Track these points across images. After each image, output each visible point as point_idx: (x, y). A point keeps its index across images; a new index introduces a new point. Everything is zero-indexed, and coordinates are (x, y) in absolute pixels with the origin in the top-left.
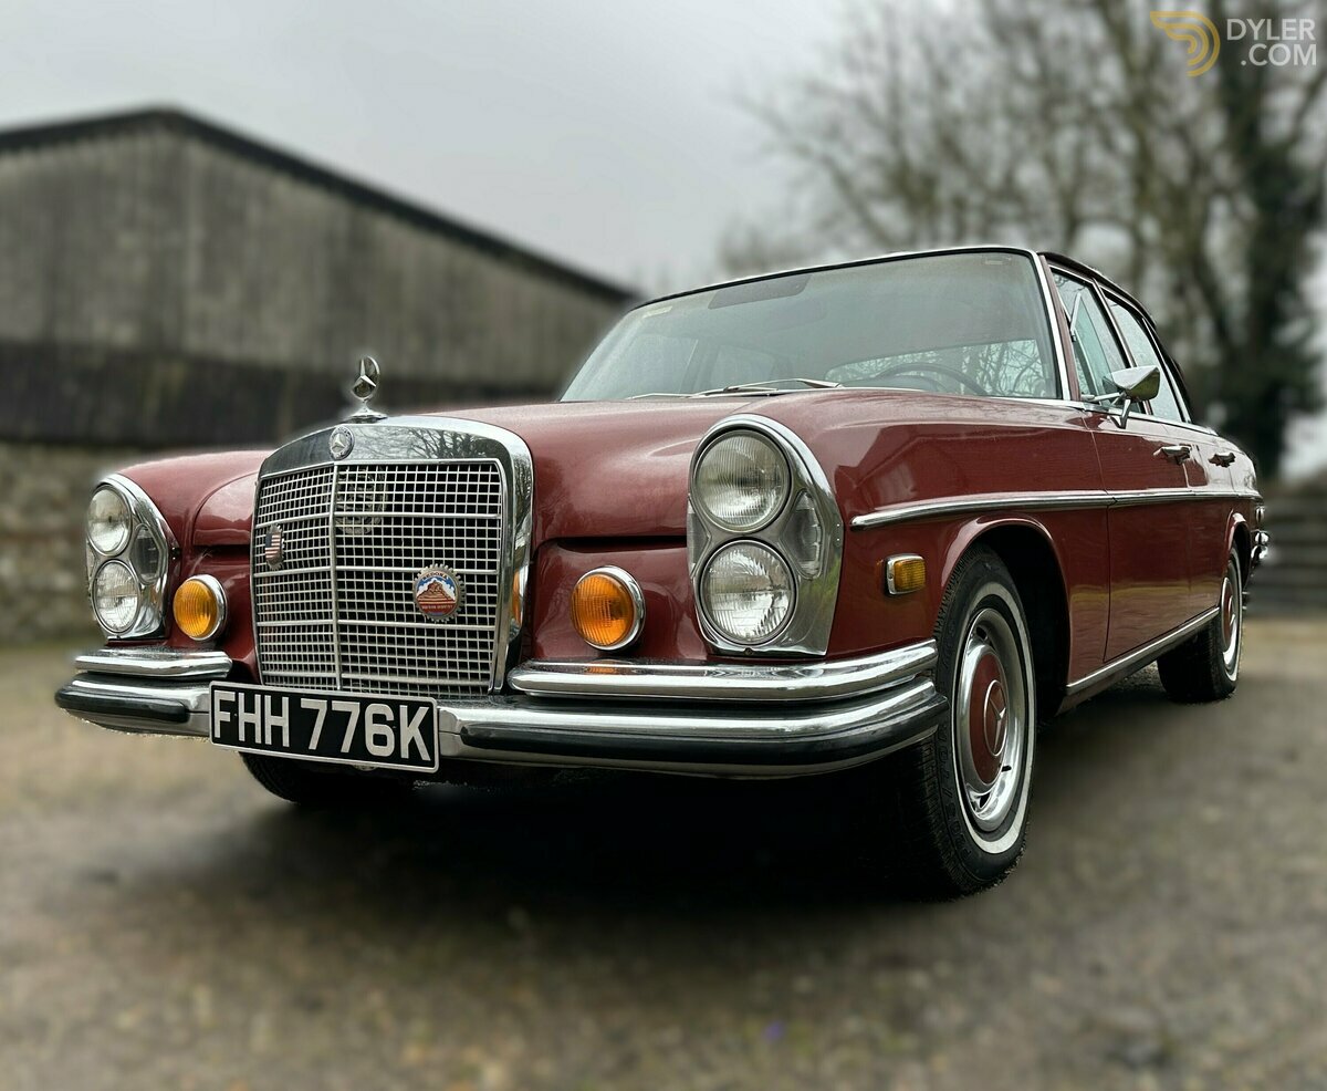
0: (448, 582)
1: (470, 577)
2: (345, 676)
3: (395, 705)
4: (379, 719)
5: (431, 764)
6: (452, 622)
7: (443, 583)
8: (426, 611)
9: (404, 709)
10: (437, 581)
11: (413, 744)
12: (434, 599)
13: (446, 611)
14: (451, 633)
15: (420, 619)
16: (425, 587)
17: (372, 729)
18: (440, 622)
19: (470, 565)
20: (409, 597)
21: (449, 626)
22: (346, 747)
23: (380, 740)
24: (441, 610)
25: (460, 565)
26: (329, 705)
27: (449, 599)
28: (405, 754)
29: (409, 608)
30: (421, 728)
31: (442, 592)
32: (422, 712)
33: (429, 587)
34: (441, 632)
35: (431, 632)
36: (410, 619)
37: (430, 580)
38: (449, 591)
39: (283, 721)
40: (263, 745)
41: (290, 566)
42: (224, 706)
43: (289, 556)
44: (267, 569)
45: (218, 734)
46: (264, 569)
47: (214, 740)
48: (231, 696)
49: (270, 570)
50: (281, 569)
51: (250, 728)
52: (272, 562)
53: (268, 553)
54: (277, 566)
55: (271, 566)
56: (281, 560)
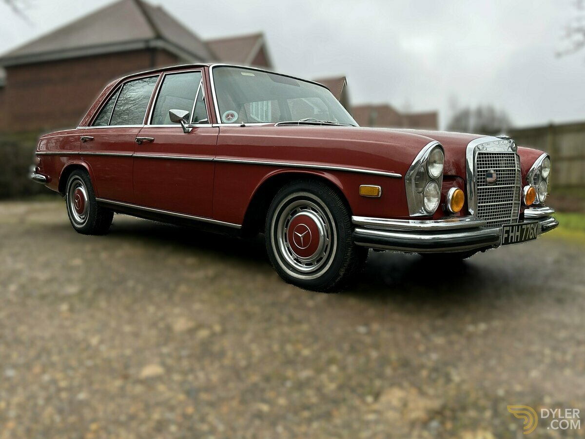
9: (535, 225)
11: (535, 234)
17: (531, 231)
22: (527, 238)
23: (531, 234)
26: (527, 226)
28: (534, 237)
30: (536, 229)
39: (518, 234)
40: (514, 242)
41: (499, 184)
42: (506, 232)
43: (499, 181)
44: (486, 185)
45: (504, 242)
46: (484, 185)
47: (503, 244)
48: (508, 228)
49: (489, 186)
50: (494, 185)
51: (512, 238)
52: (491, 183)
53: (489, 179)
54: (492, 184)
55: (489, 184)
56: (495, 182)
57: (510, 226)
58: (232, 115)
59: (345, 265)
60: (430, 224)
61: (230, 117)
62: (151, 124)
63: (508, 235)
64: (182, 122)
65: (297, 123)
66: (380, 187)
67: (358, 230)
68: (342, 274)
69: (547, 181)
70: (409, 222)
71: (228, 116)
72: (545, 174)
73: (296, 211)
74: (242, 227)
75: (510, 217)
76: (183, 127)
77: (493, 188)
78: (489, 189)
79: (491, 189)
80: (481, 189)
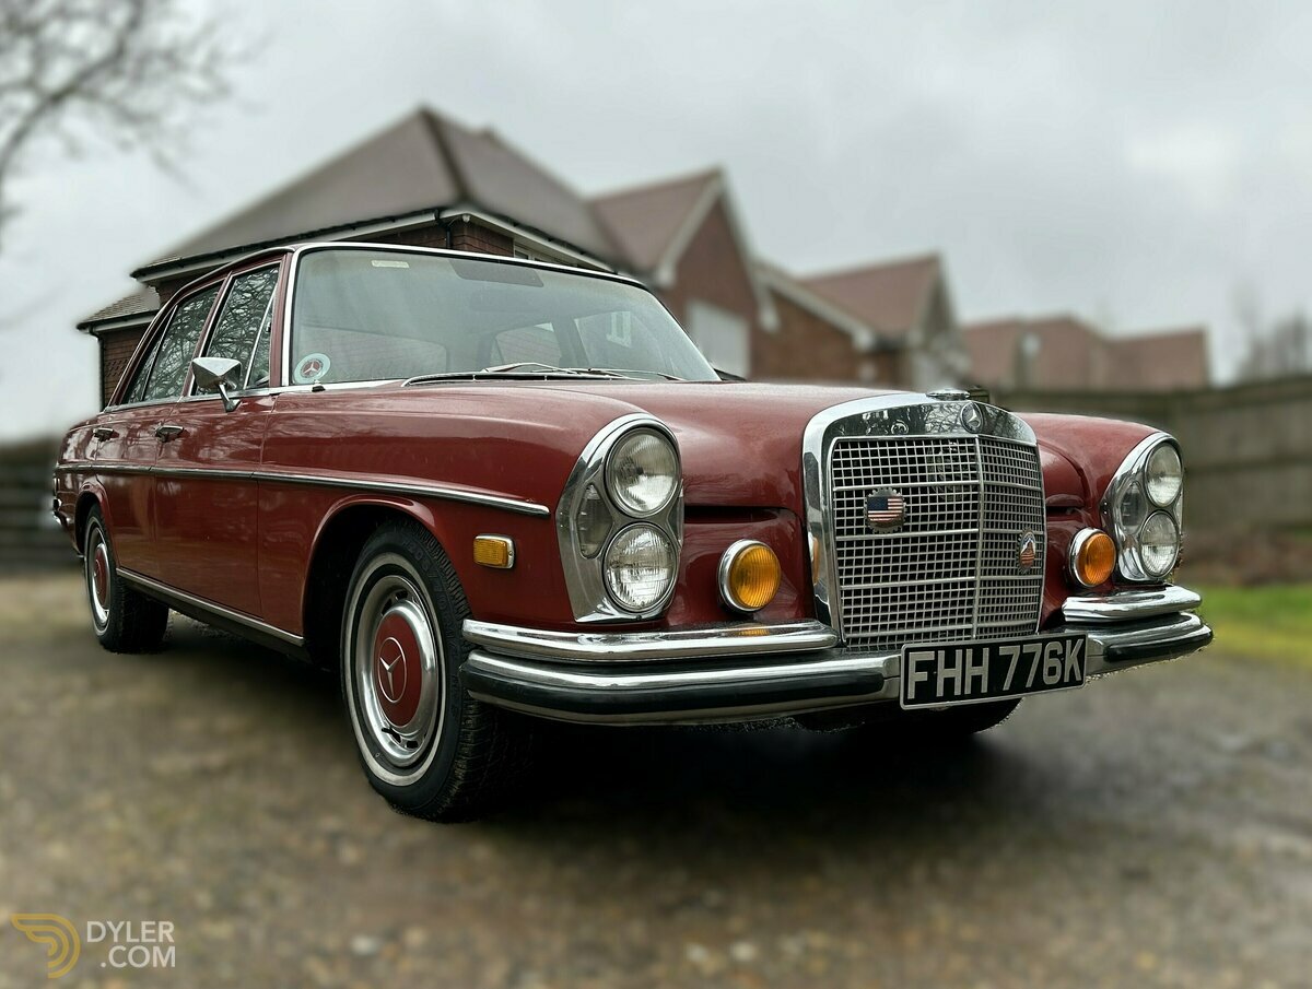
3: (1063, 642)
4: (1052, 654)
8: (1023, 565)
9: (1069, 644)
10: (1030, 541)
11: (1072, 670)
12: (1028, 555)
15: (1017, 572)
16: (1026, 546)
17: (1048, 664)
20: (1014, 554)
22: (1030, 682)
23: (1052, 671)
24: (1029, 564)
26: (1021, 649)
28: (1067, 678)
29: (1013, 563)
30: (1078, 656)
31: (1032, 549)
32: (1079, 644)
33: (1028, 545)
36: (1012, 572)
37: (1028, 540)
39: (983, 671)
40: (963, 697)
41: (915, 528)
42: (920, 666)
43: (915, 519)
44: (869, 531)
45: (911, 695)
46: (859, 531)
47: (907, 702)
48: (930, 656)
49: (878, 533)
50: (899, 531)
51: (949, 683)
52: (883, 526)
53: (876, 515)
54: (891, 529)
55: (880, 529)
56: (900, 523)
57: (936, 649)
58: (318, 365)
59: (466, 750)
60: (637, 644)
61: (312, 368)
62: (193, 394)
63: (933, 678)
64: (222, 387)
65: (470, 377)
66: (509, 542)
67: (475, 657)
68: (460, 773)
69: (1179, 515)
70: (575, 640)
71: (307, 366)
72: (1164, 491)
73: (390, 600)
74: (304, 641)
75: (969, 620)
76: (223, 398)
77: (897, 541)
78: (878, 542)
79: (887, 541)
80: (850, 544)
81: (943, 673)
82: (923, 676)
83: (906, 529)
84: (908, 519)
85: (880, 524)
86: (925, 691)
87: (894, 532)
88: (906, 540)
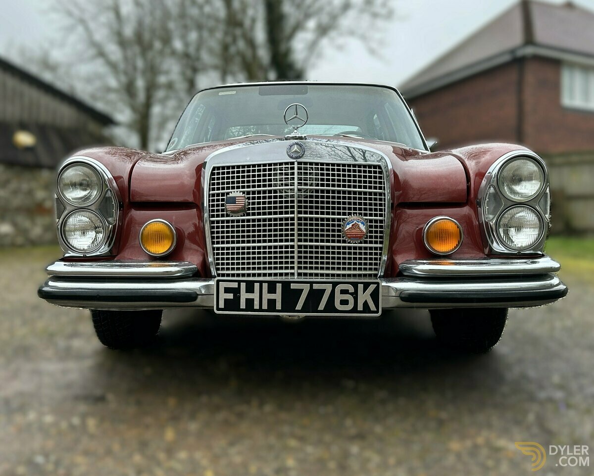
0: (362, 223)
1: (371, 221)
2: (300, 271)
3: (355, 285)
4: (343, 292)
5: (377, 312)
6: (361, 243)
7: (360, 224)
8: (349, 238)
9: (361, 287)
10: (355, 223)
11: (366, 304)
12: (354, 231)
13: (361, 237)
14: (360, 248)
15: (344, 242)
16: (350, 226)
17: (338, 297)
18: (355, 243)
19: (371, 215)
20: (339, 231)
21: (360, 245)
22: (321, 307)
23: (344, 302)
24: (357, 237)
25: (366, 215)
26: (311, 287)
27: (362, 231)
28: (360, 308)
29: (339, 236)
30: (372, 295)
31: (359, 228)
32: (372, 287)
33: (352, 225)
34: (355, 248)
35: (350, 248)
36: (339, 241)
37: (353, 222)
38: (363, 228)
39: (278, 296)
40: (261, 310)
41: (254, 214)
42: (227, 290)
43: (253, 209)
44: (228, 216)
45: (222, 305)
46: (223, 216)
47: (218, 309)
48: (235, 285)
49: (232, 216)
50: (244, 216)
51: (250, 302)
52: (234, 212)
53: (230, 207)
54: (240, 214)
55: (232, 214)
56: (245, 211)
57: (239, 282)
63: (237, 298)
75: (292, 268)
77: (243, 221)
78: (233, 221)
79: (238, 221)
80: (218, 222)
81: (244, 296)
82: (230, 296)
83: (248, 214)
84: (249, 209)
85: (233, 212)
86: (232, 304)
87: (241, 216)
88: (248, 221)
